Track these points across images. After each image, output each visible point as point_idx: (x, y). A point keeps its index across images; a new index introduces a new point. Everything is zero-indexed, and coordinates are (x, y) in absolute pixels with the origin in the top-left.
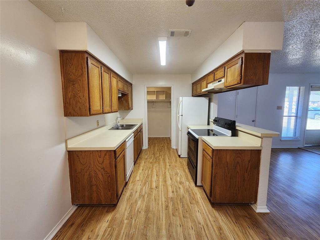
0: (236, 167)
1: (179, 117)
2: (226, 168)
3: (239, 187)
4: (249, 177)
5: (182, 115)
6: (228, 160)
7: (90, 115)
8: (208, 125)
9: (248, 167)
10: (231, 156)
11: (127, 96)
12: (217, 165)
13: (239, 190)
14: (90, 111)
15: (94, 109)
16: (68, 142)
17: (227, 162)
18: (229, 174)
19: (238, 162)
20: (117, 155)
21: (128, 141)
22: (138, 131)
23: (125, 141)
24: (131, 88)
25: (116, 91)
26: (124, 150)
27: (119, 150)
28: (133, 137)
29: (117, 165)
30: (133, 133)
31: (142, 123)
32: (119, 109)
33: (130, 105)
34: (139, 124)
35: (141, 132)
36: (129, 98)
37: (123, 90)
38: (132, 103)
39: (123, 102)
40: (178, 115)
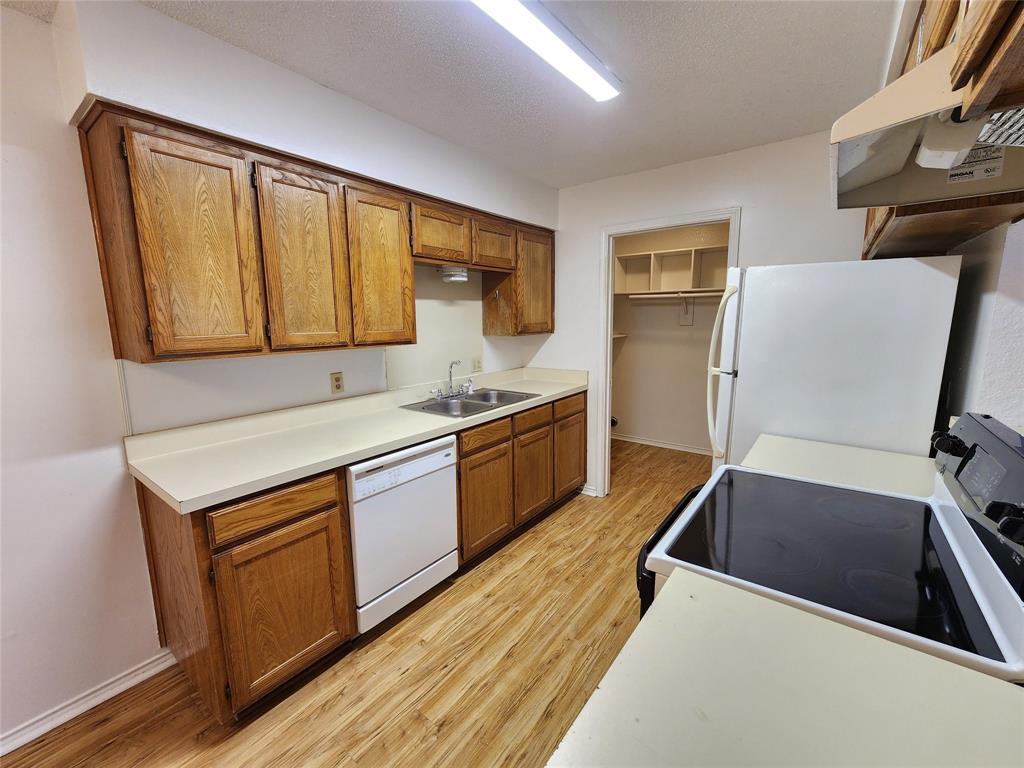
1: (716, 378)
5: (735, 374)
8: (930, 457)
11: (510, 280)
14: (151, 342)
15: (182, 334)
20: (221, 537)
21: (380, 468)
22: (528, 426)
23: (341, 473)
24: (540, 249)
25: (393, 261)
26: (330, 506)
27: (256, 511)
28: (453, 451)
29: (224, 572)
30: (458, 434)
31: (586, 391)
32: (485, 333)
33: (533, 314)
34: (547, 393)
35: (562, 428)
36: (524, 287)
37: (466, 258)
38: (545, 306)
39: (497, 305)
40: (712, 370)
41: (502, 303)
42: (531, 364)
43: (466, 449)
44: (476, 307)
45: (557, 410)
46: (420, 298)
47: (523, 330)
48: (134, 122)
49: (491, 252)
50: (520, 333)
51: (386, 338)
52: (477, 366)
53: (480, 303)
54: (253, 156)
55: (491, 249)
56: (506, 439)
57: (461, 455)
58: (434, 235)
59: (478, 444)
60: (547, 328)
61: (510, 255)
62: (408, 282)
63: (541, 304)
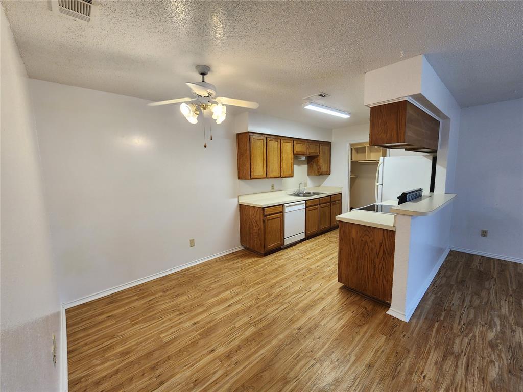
0: (363, 247)
1: (378, 186)
2: (352, 246)
3: (369, 273)
4: (381, 264)
5: (382, 184)
6: (354, 236)
7: (251, 179)
9: (379, 251)
10: (357, 232)
11: (317, 159)
12: (342, 239)
13: (368, 278)
14: (251, 176)
15: (255, 174)
16: (239, 197)
17: (353, 239)
18: (355, 253)
19: (366, 242)
20: (266, 213)
21: (289, 206)
22: (323, 202)
23: (283, 205)
24: (326, 148)
25: (289, 156)
26: (281, 212)
27: (270, 210)
28: (305, 205)
29: (266, 221)
30: (306, 200)
31: (341, 194)
32: (308, 175)
33: (324, 169)
34: (329, 193)
35: (333, 204)
36: (321, 161)
37: (306, 153)
38: (328, 166)
39: (313, 166)
40: (377, 184)
41: (314, 165)
42: (322, 185)
43: (308, 205)
44: (306, 167)
45: (332, 198)
46: (295, 164)
47: (321, 174)
48: (251, 134)
49: (312, 151)
50: (320, 175)
51: (287, 176)
52: (306, 185)
53: (307, 165)
54: (266, 136)
55: (312, 150)
56: (317, 205)
57: (306, 207)
58: (299, 148)
59: (310, 204)
60: (328, 173)
61: (318, 151)
62: (292, 161)
63: (326, 166)
